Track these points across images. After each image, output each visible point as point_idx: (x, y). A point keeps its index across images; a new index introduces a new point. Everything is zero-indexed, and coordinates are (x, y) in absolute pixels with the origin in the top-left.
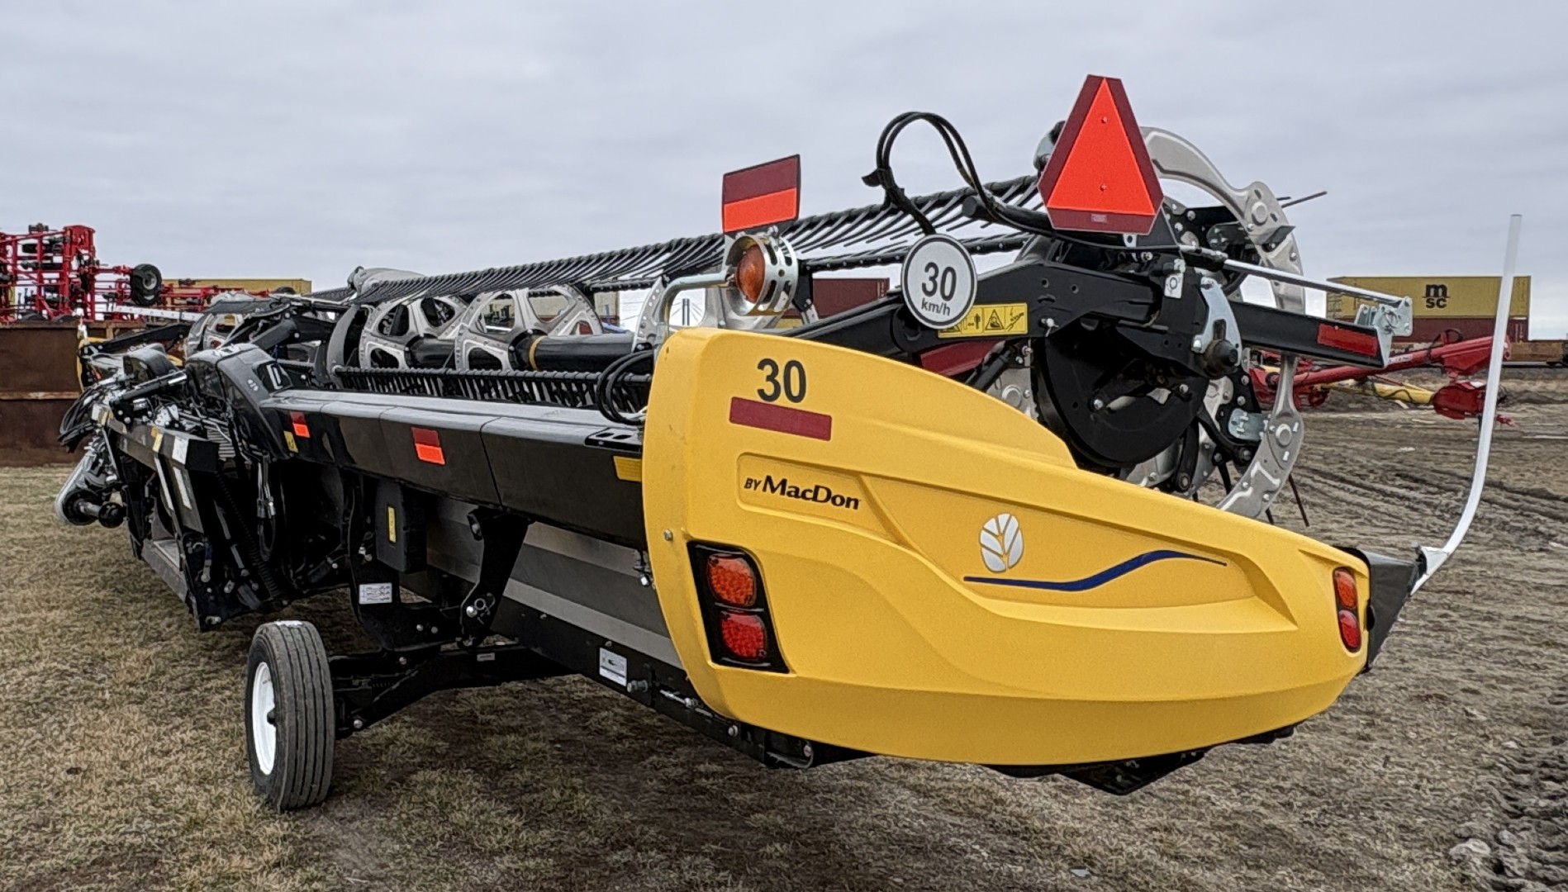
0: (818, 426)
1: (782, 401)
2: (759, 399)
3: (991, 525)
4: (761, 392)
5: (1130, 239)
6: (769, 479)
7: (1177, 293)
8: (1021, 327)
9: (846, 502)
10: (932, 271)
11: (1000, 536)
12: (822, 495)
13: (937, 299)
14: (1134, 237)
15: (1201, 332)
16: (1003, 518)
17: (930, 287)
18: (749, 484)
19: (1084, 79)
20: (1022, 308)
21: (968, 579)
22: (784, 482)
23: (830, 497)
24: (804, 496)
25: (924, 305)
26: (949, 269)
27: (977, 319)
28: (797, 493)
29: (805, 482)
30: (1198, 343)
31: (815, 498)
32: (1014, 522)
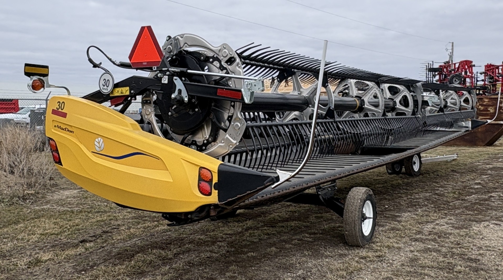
0: (64, 115)
1: (60, 110)
2: (56, 109)
3: (97, 140)
4: (57, 108)
5: (154, 68)
6: (58, 126)
7: (166, 82)
8: (128, 93)
9: (71, 132)
10: (105, 81)
11: (99, 143)
12: (67, 130)
13: (105, 87)
14: (156, 67)
15: (174, 92)
16: (99, 139)
17: (104, 85)
18: (55, 126)
19: (140, 28)
20: (128, 88)
21: (92, 152)
22: (60, 126)
23: (68, 130)
24: (63, 130)
25: (103, 89)
26: (108, 80)
27: (118, 91)
28: (62, 129)
29: (64, 127)
30: (173, 96)
31: (66, 130)
32: (102, 140)
